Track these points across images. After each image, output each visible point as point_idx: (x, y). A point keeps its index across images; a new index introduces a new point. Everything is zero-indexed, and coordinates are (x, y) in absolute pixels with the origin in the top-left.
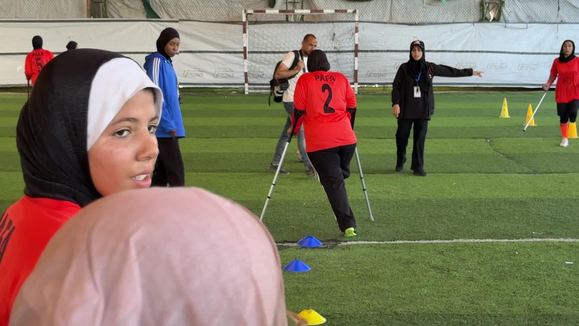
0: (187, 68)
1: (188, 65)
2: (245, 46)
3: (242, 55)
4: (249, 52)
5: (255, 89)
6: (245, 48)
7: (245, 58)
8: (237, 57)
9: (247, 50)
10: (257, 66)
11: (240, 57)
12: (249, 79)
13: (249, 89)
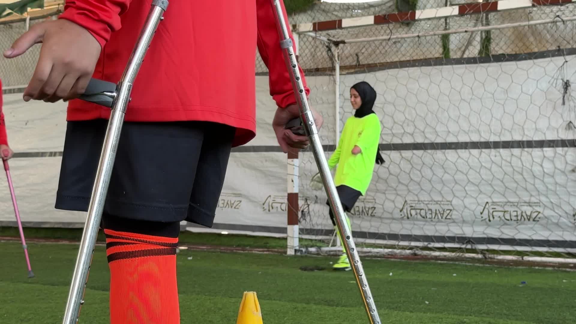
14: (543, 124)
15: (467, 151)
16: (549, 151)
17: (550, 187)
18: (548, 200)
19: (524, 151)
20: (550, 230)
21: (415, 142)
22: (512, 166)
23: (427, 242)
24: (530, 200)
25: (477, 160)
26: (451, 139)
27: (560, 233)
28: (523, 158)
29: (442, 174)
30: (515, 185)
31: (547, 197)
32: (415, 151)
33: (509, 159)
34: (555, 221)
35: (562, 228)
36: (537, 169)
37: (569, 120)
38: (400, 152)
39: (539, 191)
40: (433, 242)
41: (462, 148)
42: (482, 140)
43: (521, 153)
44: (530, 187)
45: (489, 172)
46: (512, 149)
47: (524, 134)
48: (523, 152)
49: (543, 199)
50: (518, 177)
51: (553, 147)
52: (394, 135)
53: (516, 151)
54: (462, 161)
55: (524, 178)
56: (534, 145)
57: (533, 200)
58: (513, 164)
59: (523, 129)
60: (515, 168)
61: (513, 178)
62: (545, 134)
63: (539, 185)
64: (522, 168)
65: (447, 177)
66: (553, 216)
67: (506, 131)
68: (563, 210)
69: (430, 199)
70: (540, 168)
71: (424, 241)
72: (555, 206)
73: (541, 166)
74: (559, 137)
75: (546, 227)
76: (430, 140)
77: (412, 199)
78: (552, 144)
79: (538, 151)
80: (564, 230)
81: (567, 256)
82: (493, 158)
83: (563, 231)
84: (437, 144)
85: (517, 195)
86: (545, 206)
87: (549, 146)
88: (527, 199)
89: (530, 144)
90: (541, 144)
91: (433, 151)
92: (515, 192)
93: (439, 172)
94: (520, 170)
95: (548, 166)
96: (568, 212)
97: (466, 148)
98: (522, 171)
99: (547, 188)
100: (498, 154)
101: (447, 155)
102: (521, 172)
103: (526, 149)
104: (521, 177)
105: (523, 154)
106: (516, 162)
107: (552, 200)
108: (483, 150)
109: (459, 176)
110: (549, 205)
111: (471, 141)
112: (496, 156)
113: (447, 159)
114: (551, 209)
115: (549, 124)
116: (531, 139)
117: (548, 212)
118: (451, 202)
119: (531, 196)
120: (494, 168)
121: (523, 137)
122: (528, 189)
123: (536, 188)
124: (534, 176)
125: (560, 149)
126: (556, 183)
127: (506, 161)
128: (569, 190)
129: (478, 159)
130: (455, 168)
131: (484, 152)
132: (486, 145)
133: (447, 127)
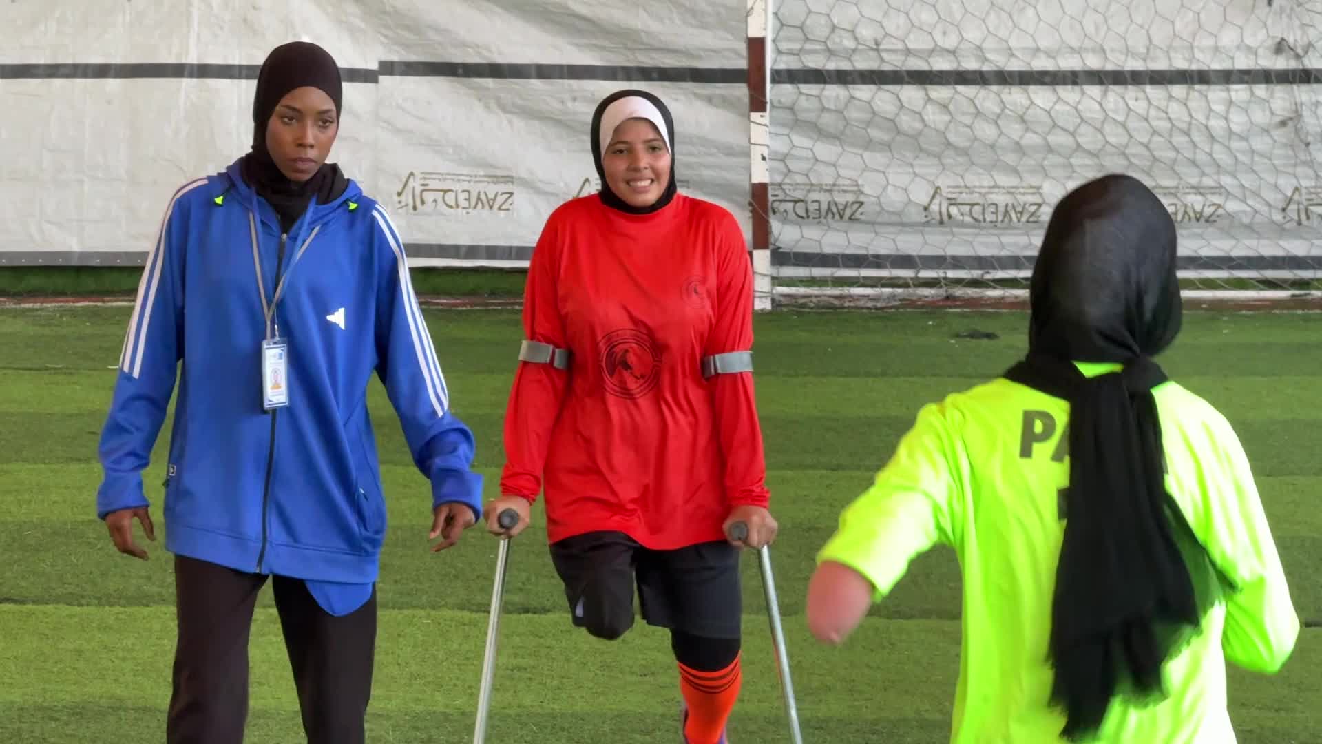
0: (424, 161)
1: (433, 145)
2: (754, 32)
3: (741, 91)
4: (781, 77)
5: (811, 281)
6: (756, 47)
7: (758, 104)
8: (709, 100)
9: (771, 61)
10: (825, 151)
11: (725, 103)
12: (775, 225)
13: (777, 281)
14: (1228, 38)
15: (1077, 88)
16: (1239, 92)
17: (1241, 157)
18: (1235, 182)
19: (1194, 89)
20: (1233, 237)
21: (961, 69)
22: (1169, 119)
23: (981, 268)
24: (1200, 182)
25: (1097, 107)
26: (1041, 64)
27: (1253, 243)
28: (1191, 104)
29: (1020, 134)
30: (1172, 154)
31: (1235, 177)
32: (960, 88)
33: (1163, 104)
34: (1246, 220)
35: (1258, 233)
36: (1216, 124)
37: (1280, 36)
38: (926, 90)
39: (1219, 166)
40: (994, 268)
41: (1065, 83)
42: (1109, 67)
43: (1188, 94)
44: (1201, 157)
45: (1120, 130)
46: (1170, 87)
47: (1194, 57)
48: (1191, 92)
49: (1226, 181)
50: (1179, 140)
51: (1247, 82)
52: (908, 52)
53: (1178, 90)
54: (1067, 108)
55: (1193, 142)
56: (1213, 79)
57: (1207, 181)
58: (1172, 116)
59: (1192, 47)
60: (1176, 123)
61: (1170, 142)
62: (1232, 58)
63: (1220, 155)
64: (1190, 124)
65: (1030, 139)
66: (1244, 212)
67: (1158, 50)
68: (1264, 200)
69: (992, 184)
70: (1223, 123)
71: (972, 268)
72: (1248, 193)
73: (1226, 119)
74: (1259, 65)
75: (1227, 233)
76: (996, 66)
77: (952, 184)
78: (1246, 78)
79: (1222, 90)
80: (1260, 236)
81: (1261, 286)
82: (1131, 103)
83: (1258, 239)
84: (1011, 73)
85: (1177, 174)
86: (1228, 193)
87: (1241, 82)
88: (1194, 181)
89: (1202, 78)
90: (1228, 77)
91: (1000, 87)
92: (1172, 169)
93: (1014, 130)
94: (1184, 126)
95: (1238, 121)
96: (1272, 203)
97: (1075, 83)
98: (1189, 129)
99: (1236, 158)
100: (1141, 95)
101: (1032, 95)
102: (1186, 129)
103: (1197, 87)
104: (1184, 139)
105: (1191, 96)
106: (1175, 110)
107: (1244, 182)
108: (1111, 87)
109: (1057, 139)
110: (1237, 192)
111: (1086, 69)
112: (1137, 100)
113: (1032, 103)
114: (1241, 200)
115: (1242, 41)
116: (1205, 68)
117: (1232, 206)
118: (1039, 188)
119: (1203, 174)
120: (1133, 124)
121: (1191, 63)
122: (1199, 163)
123: (1214, 159)
124: (1213, 137)
125: (1263, 86)
126: (1253, 152)
127: (1159, 108)
128: (1276, 162)
129: (1100, 104)
130: (1049, 121)
131: (1113, 91)
132: (1118, 78)
133: (1034, 40)
